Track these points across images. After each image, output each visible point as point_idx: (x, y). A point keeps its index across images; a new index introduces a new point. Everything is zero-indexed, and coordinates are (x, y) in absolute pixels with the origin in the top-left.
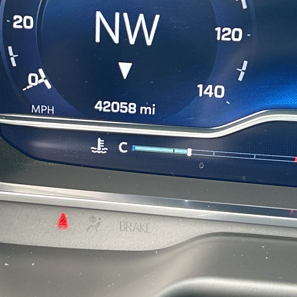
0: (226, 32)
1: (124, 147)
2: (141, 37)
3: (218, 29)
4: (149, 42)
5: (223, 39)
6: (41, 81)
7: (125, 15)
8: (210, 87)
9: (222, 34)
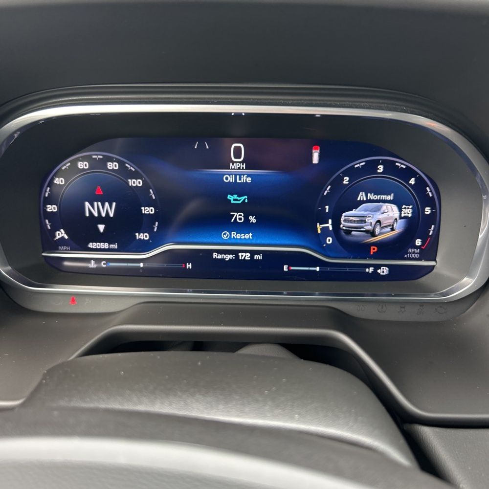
0: (147, 209)
1: (104, 264)
2: (107, 213)
3: (143, 208)
4: (111, 215)
5: (146, 213)
6: (63, 235)
7: (99, 203)
8: (142, 234)
9: (145, 210)
